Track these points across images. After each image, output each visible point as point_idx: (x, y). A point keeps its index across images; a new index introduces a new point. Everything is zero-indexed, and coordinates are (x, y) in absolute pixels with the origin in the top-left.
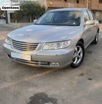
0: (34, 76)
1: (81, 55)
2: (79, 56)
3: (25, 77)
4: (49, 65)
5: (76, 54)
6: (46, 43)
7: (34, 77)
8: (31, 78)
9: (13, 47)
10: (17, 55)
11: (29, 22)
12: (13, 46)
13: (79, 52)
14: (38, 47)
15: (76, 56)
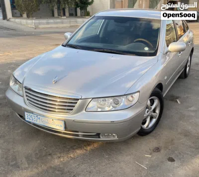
0: (72, 156)
1: (158, 111)
2: (153, 114)
3: (55, 157)
4: (99, 138)
5: (148, 111)
6: (93, 98)
7: (70, 157)
8: (66, 159)
9: (27, 102)
10: (36, 118)
11: (53, 15)
12: (28, 99)
13: (153, 107)
14: (77, 105)
15: (148, 116)
